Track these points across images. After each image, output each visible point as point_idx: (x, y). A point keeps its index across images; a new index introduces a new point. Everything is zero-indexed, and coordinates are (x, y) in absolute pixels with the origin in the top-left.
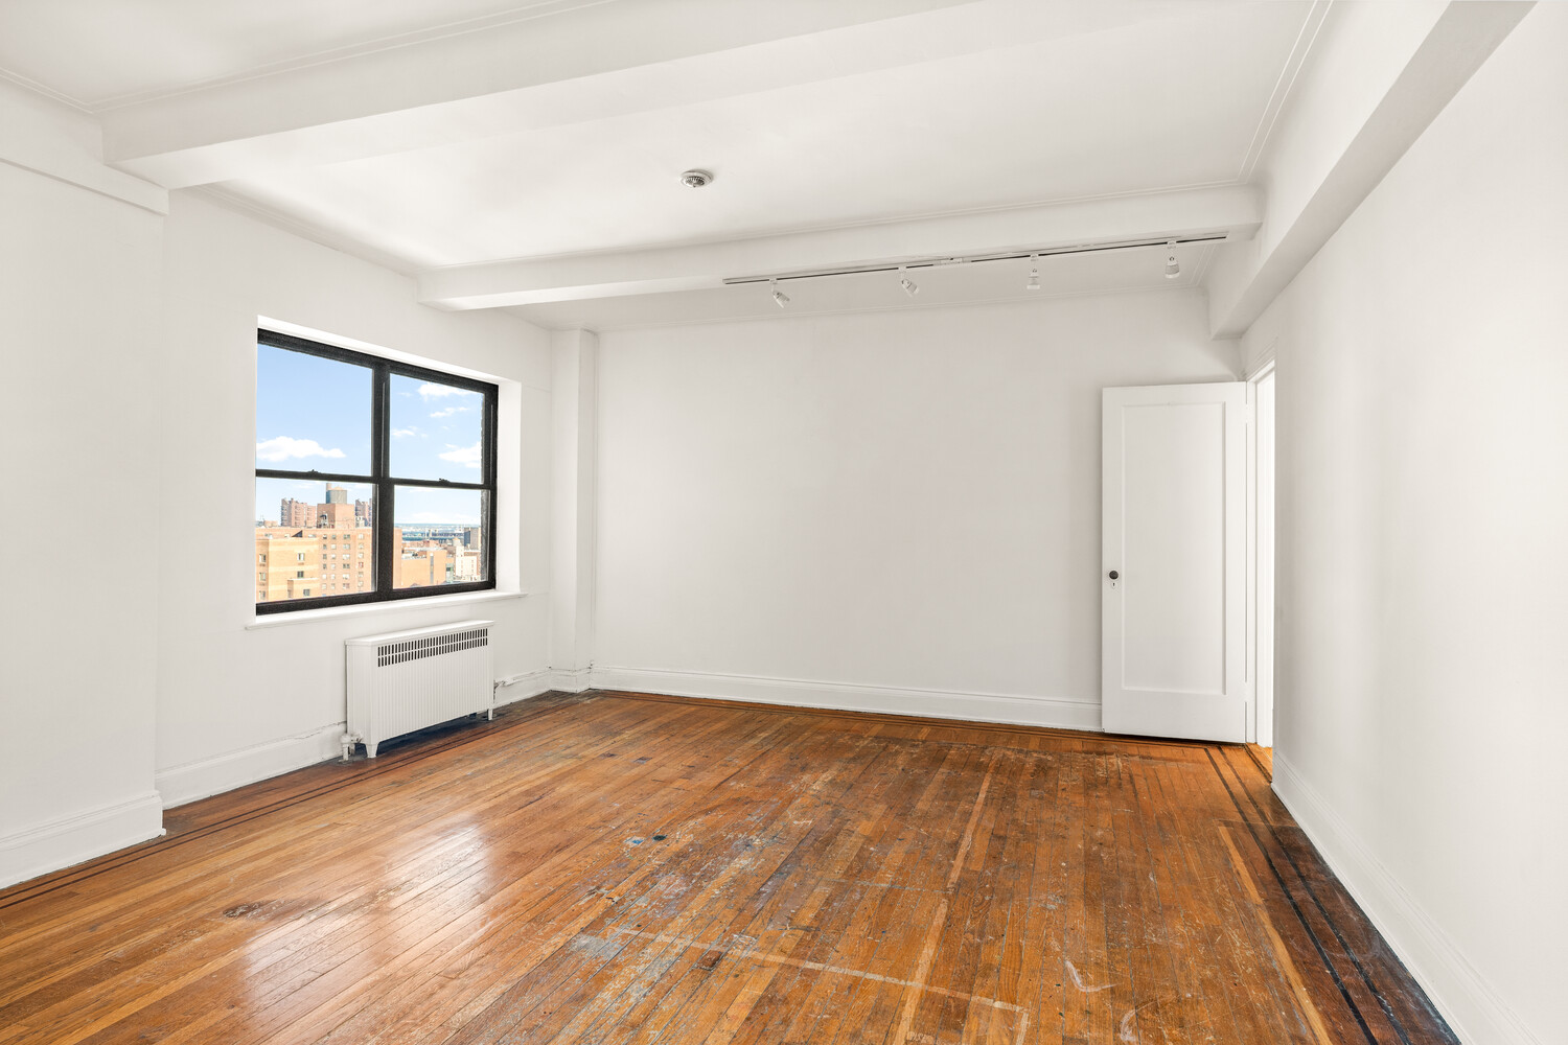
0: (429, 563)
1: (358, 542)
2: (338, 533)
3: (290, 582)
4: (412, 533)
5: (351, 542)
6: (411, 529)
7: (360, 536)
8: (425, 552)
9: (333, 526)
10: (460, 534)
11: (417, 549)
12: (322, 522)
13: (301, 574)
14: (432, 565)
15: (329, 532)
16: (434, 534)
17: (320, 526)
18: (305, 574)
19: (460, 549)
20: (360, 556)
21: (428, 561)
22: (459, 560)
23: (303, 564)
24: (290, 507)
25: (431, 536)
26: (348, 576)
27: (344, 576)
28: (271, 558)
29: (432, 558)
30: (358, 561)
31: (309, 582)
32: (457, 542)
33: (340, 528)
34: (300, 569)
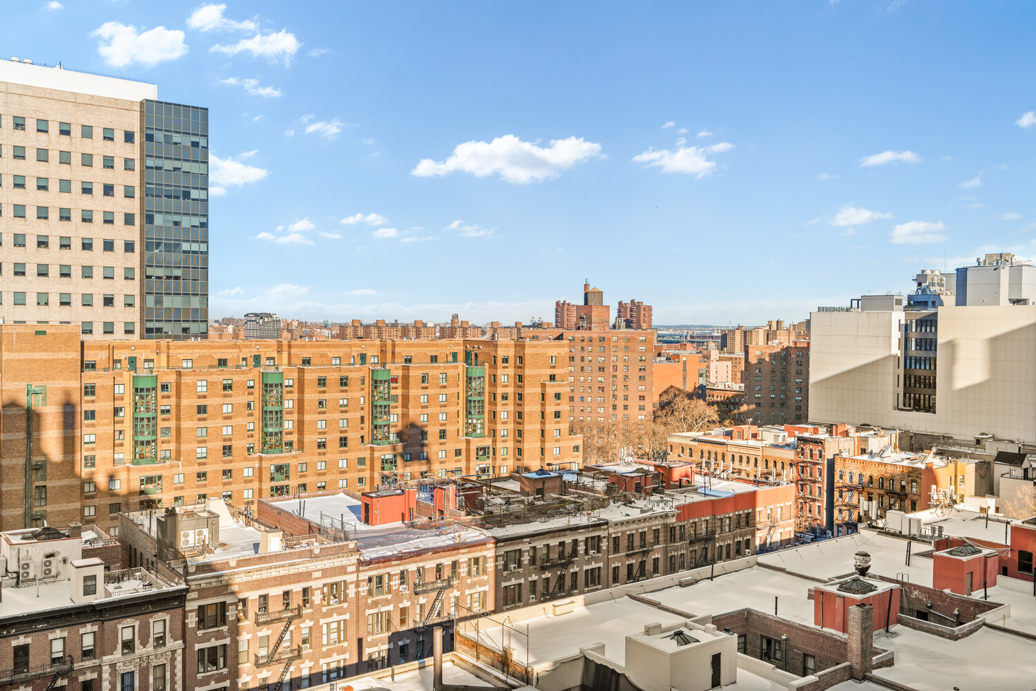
0: (681, 368)
1: (612, 344)
2: (594, 336)
3: (543, 386)
4: (670, 335)
5: (606, 344)
6: (671, 332)
7: (615, 338)
8: (678, 356)
9: (590, 329)
10: (717, 337)
11: (671, 352)
12: (581, 323)
13: (552, 378)
14: (685, 370)
15: (586, 334)
16: (692, 337)
17: (579, 329)
18: (557, 377)
19: (715, 354)
20: (614, 359)
21: (680, 366)
22: (713, 365)
23: (554, 367)
24: (563, 310)
25: (689, 338)
26: (602, 379)
27: (599, 379)
28: (527, 360)
29: (685, 362)
30: (612, 364)
31: (560, 386)
32: (712, 345)
33: (596, 332)
34: (552, 372)
